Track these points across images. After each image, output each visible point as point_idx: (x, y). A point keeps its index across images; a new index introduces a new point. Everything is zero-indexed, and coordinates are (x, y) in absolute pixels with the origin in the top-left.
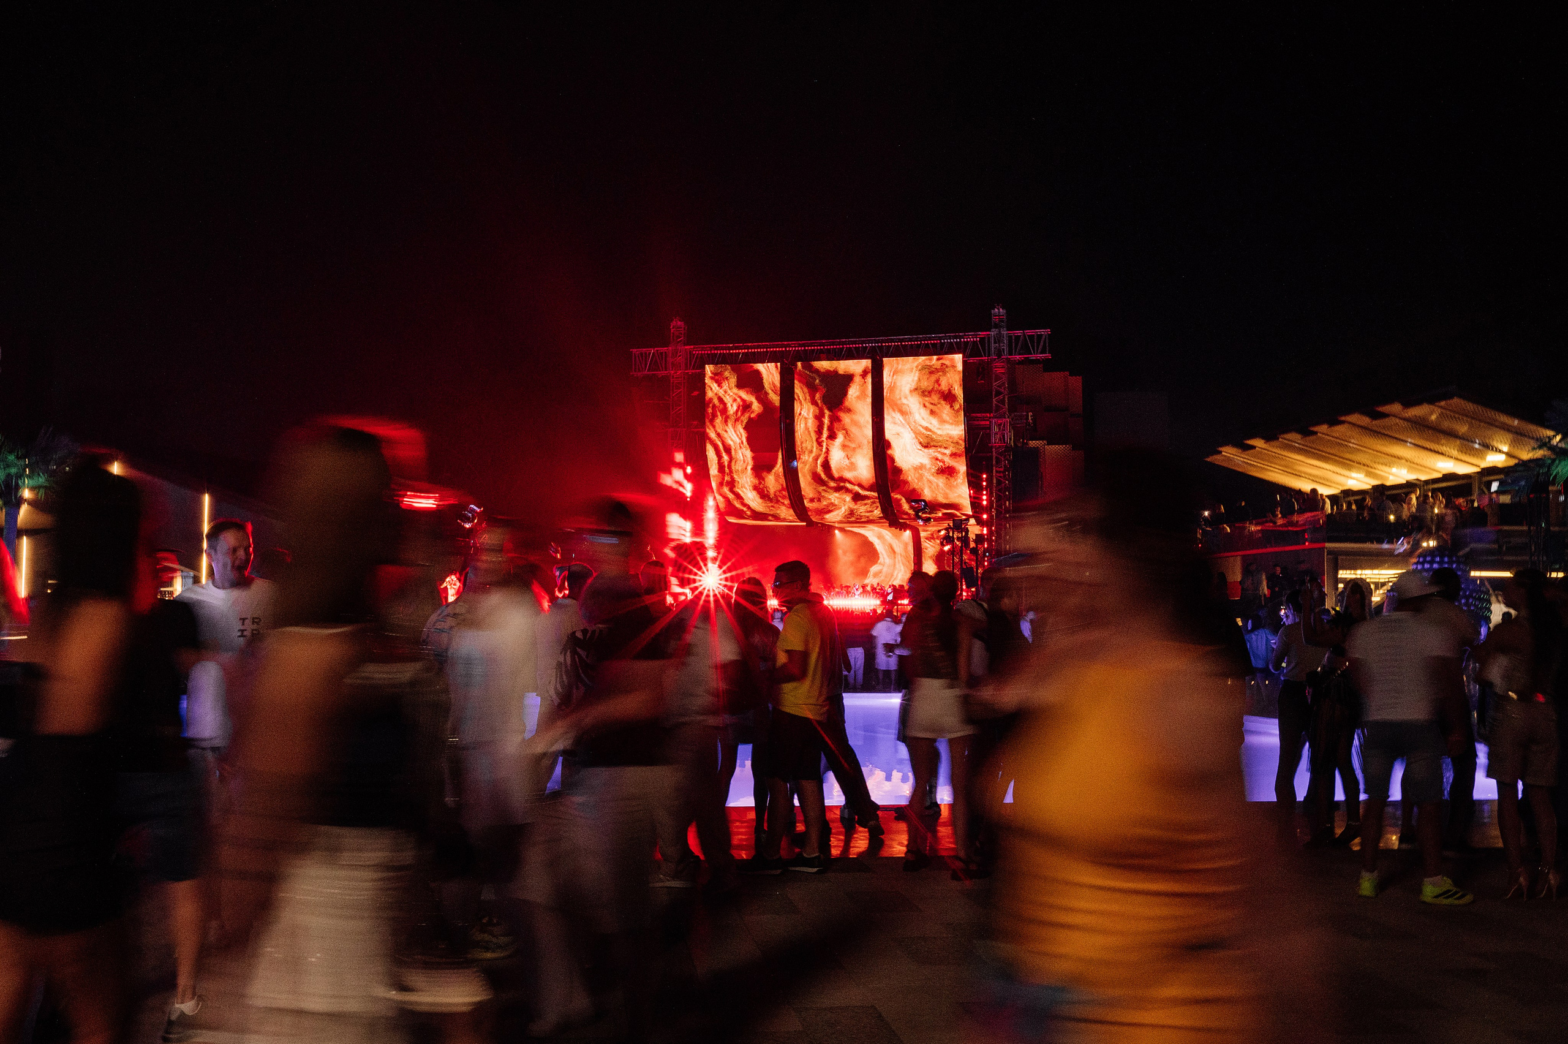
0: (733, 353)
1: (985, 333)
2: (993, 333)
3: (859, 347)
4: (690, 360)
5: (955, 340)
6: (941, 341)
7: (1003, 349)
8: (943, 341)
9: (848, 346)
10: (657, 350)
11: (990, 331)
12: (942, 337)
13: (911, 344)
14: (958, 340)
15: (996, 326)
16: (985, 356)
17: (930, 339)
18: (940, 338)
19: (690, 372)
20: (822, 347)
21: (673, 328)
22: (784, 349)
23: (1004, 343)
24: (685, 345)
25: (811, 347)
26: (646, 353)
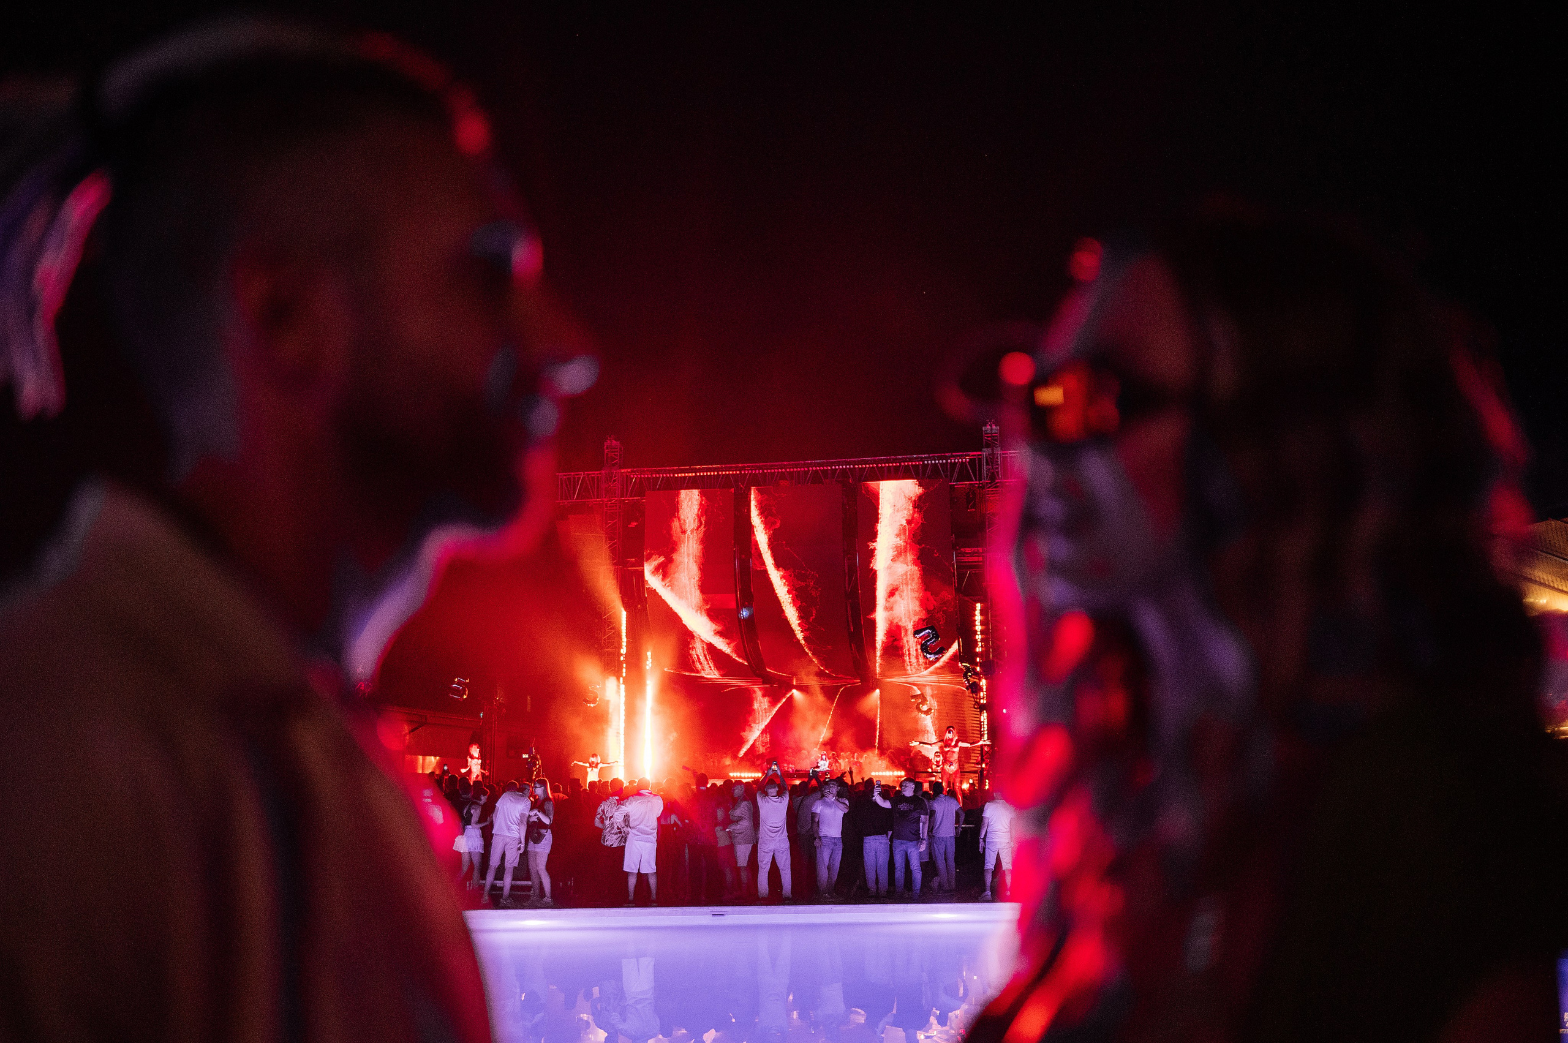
0: (678, 477)
1: (975, 453)
2: (985, 452)
3: (828, 470)
4: (627, 486)
5: (941, 461)
6: (923, 463)
7: (998, 472)
8: (926, 462)
9: (814, 468)
10: (588, 475)
11: (981, 451)
12: (925, 457)
13: (889, 466)
14: (944, 461)
15: (988, 446)
16: (976, 480)
17: (911, 460)
18: (922, 459)
19: (627, 499)
20: (784, 470)
21: (607, 448)
22: (738, 472)
23: (998, 465)
24: (621, 468)
25: (771, 469)
26: (574, 478)
